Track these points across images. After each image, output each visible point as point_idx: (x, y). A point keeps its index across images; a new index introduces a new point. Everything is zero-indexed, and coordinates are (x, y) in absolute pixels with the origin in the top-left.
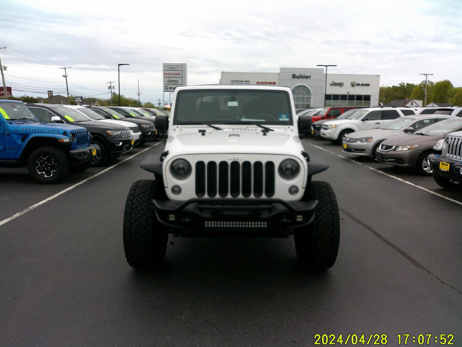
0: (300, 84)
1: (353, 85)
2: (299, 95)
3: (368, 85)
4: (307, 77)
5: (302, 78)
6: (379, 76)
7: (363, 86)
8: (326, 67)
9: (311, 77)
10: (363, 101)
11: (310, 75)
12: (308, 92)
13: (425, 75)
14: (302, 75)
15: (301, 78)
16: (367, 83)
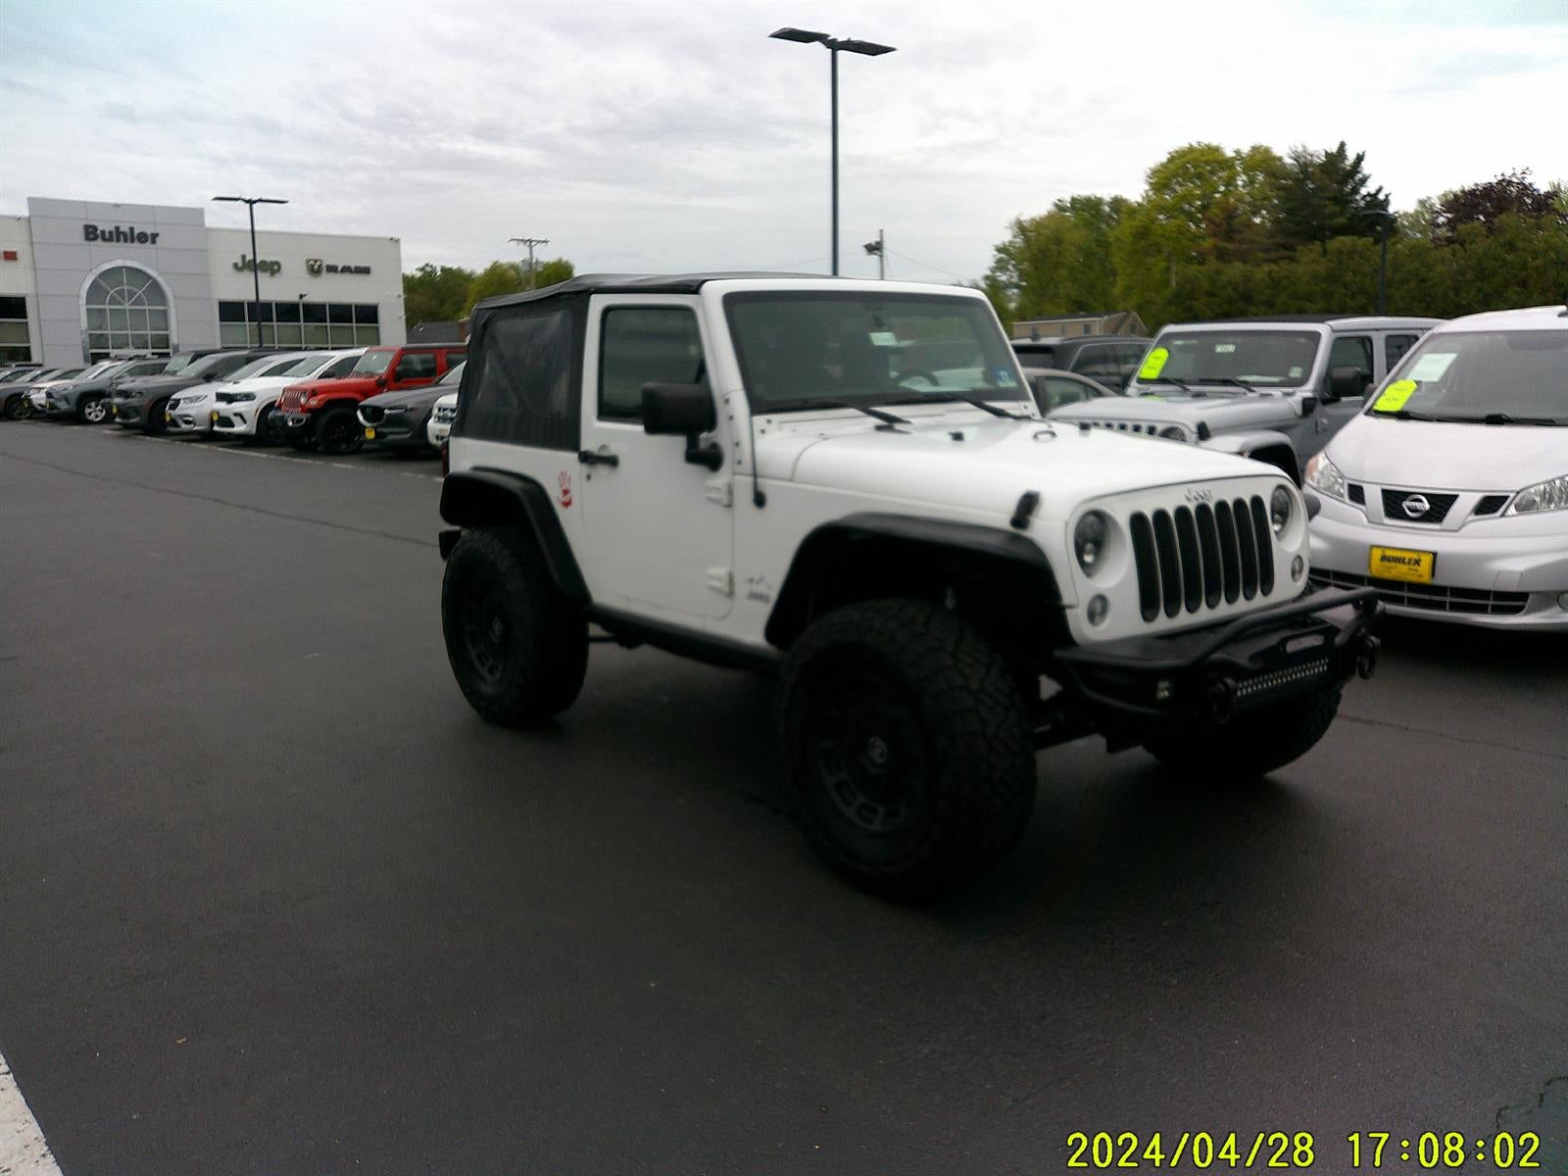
0: (119, 263)
1: (315, 270)
2: (119, 304)
3: (365, 271)
4: (143, 238)
5: (126, 241)
6: (398, 241)
7: (347, 276)
8: (248, 205)
9: (158, 239)
10: (354, 324)
11: (153, 231)
12: (156, 291)
13: (525, 241)
14: (124, 228)
15: (118, 240)
16: (363, 264)
